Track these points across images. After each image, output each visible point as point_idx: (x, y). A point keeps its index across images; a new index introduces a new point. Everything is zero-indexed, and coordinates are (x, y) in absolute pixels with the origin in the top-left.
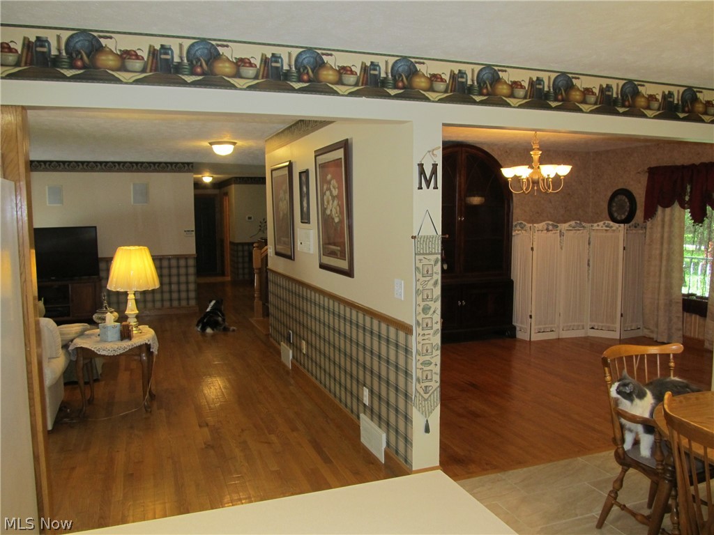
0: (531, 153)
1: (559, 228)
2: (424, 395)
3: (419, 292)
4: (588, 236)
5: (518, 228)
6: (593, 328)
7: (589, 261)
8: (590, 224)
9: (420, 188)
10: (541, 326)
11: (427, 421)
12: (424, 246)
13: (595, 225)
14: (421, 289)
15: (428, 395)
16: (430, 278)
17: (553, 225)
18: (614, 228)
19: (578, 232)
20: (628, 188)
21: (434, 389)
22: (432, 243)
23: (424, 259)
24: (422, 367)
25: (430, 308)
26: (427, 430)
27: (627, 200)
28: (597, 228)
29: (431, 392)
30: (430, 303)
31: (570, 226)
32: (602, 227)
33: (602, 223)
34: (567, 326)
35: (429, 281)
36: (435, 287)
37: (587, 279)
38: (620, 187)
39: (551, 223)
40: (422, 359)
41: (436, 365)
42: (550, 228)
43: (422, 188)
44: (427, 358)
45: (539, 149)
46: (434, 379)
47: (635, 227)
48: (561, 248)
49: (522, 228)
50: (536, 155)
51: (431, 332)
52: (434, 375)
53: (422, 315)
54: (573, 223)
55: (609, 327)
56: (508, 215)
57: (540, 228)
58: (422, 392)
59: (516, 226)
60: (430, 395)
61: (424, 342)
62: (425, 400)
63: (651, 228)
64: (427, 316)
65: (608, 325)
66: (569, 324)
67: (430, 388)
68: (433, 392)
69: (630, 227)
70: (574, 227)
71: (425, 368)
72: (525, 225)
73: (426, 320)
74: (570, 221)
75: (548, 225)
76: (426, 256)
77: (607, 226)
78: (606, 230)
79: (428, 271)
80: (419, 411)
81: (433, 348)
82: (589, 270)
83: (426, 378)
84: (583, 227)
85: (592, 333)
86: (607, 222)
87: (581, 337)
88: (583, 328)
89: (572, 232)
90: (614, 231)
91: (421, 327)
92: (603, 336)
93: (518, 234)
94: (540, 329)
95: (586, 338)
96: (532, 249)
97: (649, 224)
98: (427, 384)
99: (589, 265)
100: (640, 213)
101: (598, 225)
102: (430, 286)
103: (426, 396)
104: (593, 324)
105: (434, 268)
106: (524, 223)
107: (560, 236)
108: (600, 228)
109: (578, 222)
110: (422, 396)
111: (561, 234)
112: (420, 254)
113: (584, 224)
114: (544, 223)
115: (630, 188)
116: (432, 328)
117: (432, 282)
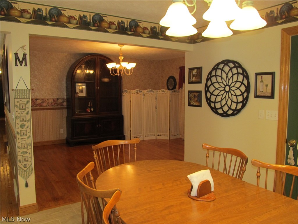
0: (119, 57)
1: (142, 92)
2: (24, 169)
3: (18, 117)
4: (155, 96)
5: (125, 92)
6: (159, 135)
7: (156, 106)
8: (156, 91)
9: (16, 65)
10: (136, 135)
11: (26, 181)
12: (20, 94)
13: (159, 91)
14: (19, 116)
15: (27, 168)
16: (24, 110)
17: (139, 91)
18: (166, 92)
19: (151, 94)
20: (173, 76)
21: (29, 165)
22: (25, 93)
23: (20, 101)
24: (21, 154)
25: (25, 125)
26: (27, 185)
27: (173, 81)
28: (159, 92)
29: (28, 167)
30: (25, 123)
31: (147, 91)
32: (161, 92)
33: (161, 90)
34: (147, 135)
35: (23, 112)
36: (27, 115)
37: (155, 114)
38: (171, 75)
39: (138, 90)
40: (21, 151)
41: (30, 153)
42: (138, 92)
43: (17, 66)
44: (25, 150)
45: (122, 56)
46: (29, 161)
47: (175, 92)
48: (144, 101)
49: (126, 92)
50: (121, 58)
51: (26, 137)
52: (29, 159)
53: (21, 129)
54: (148, 90)
55: (165, 135)
56: (120, 86)
57: (134, 92)
58: (23, 167)
59: (124, 91)
60: (28, 169)
61: (22, 142)
62: (25, 171)
63: (181, 92)
64: (23, 129)
65: (164, 134)
66: (148, 134)
67: (27, 165)
68: (29, 167)
69: (172, 92)
70: (149, 92)
71: (24, 155)
72: (127, 91)
73: (23, 131)
74: (147, 89)
75: (137, 91)
76: (21, 100)
77: (163, 92)
78: (163, 93)
79: (23, 107)
80: (21, 176)
81: (27, 145)
82: (156, 110)
83: (25, 160)
84: (153, 92)
85: (159, 137)
86: (163, 90)
87: (154, 139)
88: (154, 136)
89: (148, 94)
90: (166, 93)
91: (20, 135)
92: (163, 139)
93: (125, 95)
94: (135, 136)
95: (156, 140)
96: (130, 101)
97: (180, 90)
98: (26, 163)
99: (156, 108)
100: (177, 86)
101: (160, 91)
102: (24, 114)
103: (25, 169)
104: (158, 133)
105: (26, 106)
106: (127, 90)
107: (143, 96)
108: (160, 92)
109: (151, 90)
110: (23, 169)
111: (143, 95)
112: (18, 98)
113: (153, 91)
114: (135, 90)
115: (174, 76)
116: (26, 135)
117: (26, 112)
